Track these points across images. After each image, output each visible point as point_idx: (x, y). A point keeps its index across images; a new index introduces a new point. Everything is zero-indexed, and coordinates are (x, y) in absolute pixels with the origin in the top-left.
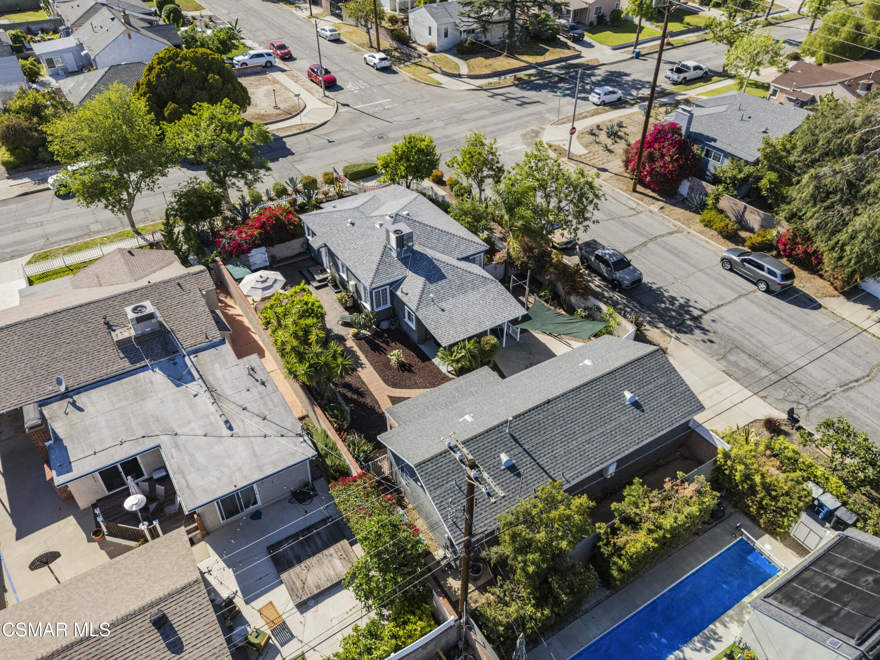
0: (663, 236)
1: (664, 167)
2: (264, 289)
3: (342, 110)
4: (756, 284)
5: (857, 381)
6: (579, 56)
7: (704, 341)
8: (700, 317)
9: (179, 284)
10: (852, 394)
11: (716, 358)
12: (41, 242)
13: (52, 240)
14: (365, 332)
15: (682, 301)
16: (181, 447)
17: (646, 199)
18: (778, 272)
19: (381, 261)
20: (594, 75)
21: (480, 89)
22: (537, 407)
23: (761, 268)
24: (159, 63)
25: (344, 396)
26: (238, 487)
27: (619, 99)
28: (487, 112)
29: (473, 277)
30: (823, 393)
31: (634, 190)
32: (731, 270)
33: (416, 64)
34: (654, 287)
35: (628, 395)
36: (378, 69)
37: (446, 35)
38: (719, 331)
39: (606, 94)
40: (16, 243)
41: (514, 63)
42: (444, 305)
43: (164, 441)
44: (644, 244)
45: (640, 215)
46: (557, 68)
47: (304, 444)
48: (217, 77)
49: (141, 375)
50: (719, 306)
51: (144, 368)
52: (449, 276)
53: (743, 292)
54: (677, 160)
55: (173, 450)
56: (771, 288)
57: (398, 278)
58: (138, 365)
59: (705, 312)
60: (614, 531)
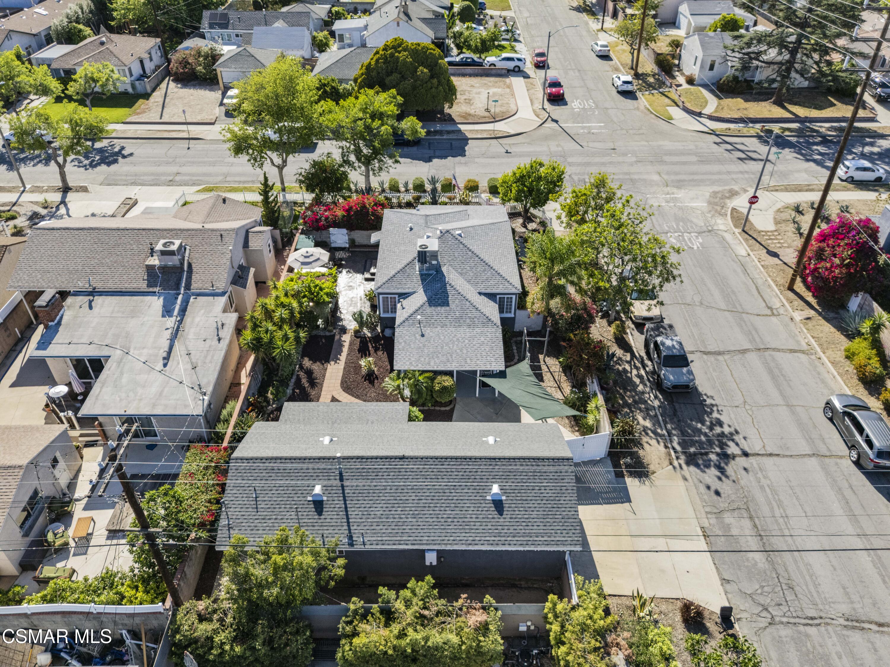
0: (778, 350)
2: (303, 264)
3: (550, 124)
4: (849, 448)
5: (881, 625)
6: (872, 120)
7: (709, 489)
8: (734, 457)
9: (221, 235)
10: (856, 637)
11: (708, 509)
14: (367, 332)
15: (726, 430)
16: (122, 364)
17: (797, 302)
19: (402, 270)
20: (872, 144)
21: (713, 133)
23: (861, 430)
26: (127, 413)
27: (879, 179)
28: (694, 159)
30: (812, 613)
31: (791, 288)
32: (831, 420)
33: (663, 94)
34: (709, 401)
35: (496, 489)
36: (618, 92)
37: (712, 68)
38: (742, 482)
39: (858, 169)
41: (778, 112)
43: (116, 354)
44: (744, 351)
45: (774, 319)
46: (828, 129)
48: (425, 70)
49: (149, 298)
50: (771, 455)
51: (153, 293)
52: (452, 305)
53: (823, 450)
55: (115, 364)
56: (862, 462)
57: (407, 291)
58: (151, 290)
59: (746, 454)
60: (365, 616)
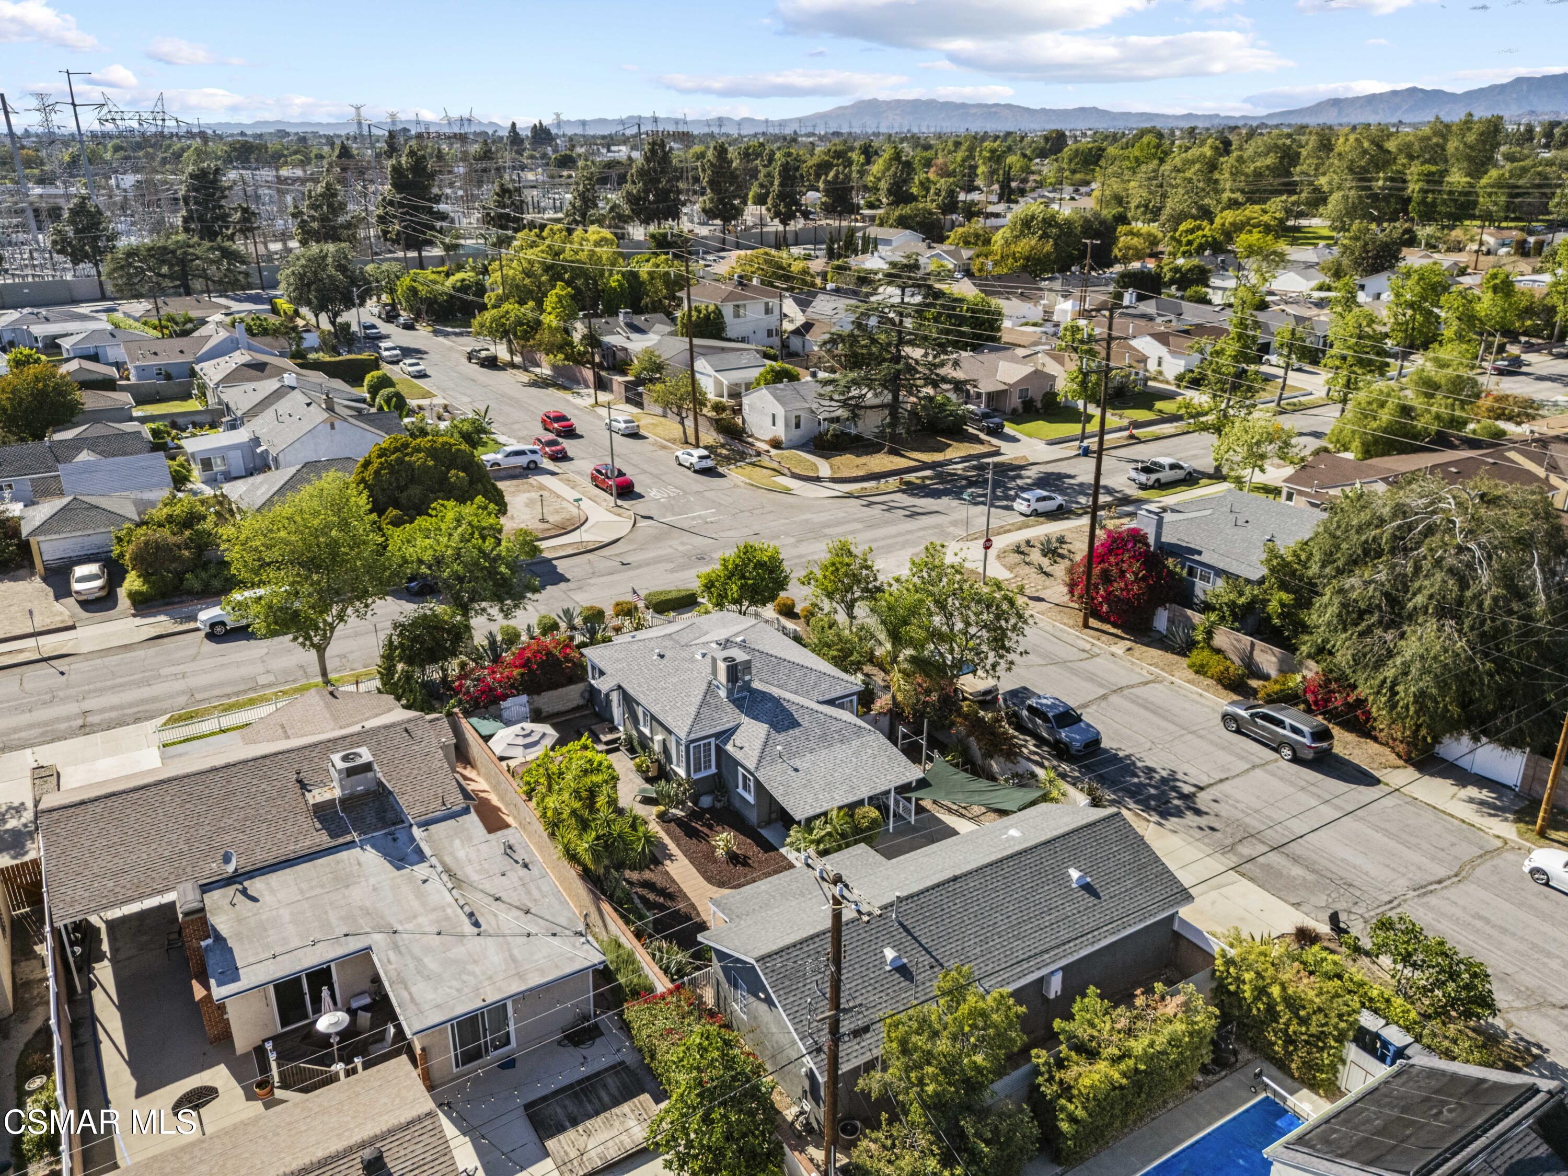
0: (1132, 687)
1: (1126, 589)
2: (526, 746)
3: (642, 523)
4: (1276, 750)
5: (1439, 882)
6: (997, 453)
7: (1201, 828)
8: (1194, 794)
9: (406, 730)
10: (1432, 900)
11: (1219, 850)
12: (182, 700)
13: (198, 697)
14: (678, 812)
15: (1164, 774)
16: (403, 949)
17: (1105, 637)
18: (1306, 729)
19: (704, 703)
20: (1020, 477)
21: (850, 496)
22: (938, 885)
23: (1280, 723)
24: (380, 456)
25: (643, 898)
26: (488, 1001)
27: (1060, 507)
28: (859, 526)
29: (842, 725)
30: (1387, 898)
31: (1086, 625)
32: (1238, 731)
33: (753, 464)
34: (1121, 754)
35: (1075, 874)
36: (696, 472)
37: (798, 426)
38: (1223, 814)
39: (1038, 500)
40: (143, 702)
41: (899, 463)
42: (797, 763)
43: (378, 941)
44: (1104, 697)
45: (1097, 659)
46: (964, 469)
47: (587, 946)
48: (461, 474)
49: (344, 855)
50: (1221, 781)
51: (350, 845)
52: (805, 724)
53: (1258, 761)
54: (1144, 578)
55: (391, 954)
56: (1299, 754)
57: (728, 726)
58: (341, 840)
59: (1201, 789)
60: (1061, 1064)
